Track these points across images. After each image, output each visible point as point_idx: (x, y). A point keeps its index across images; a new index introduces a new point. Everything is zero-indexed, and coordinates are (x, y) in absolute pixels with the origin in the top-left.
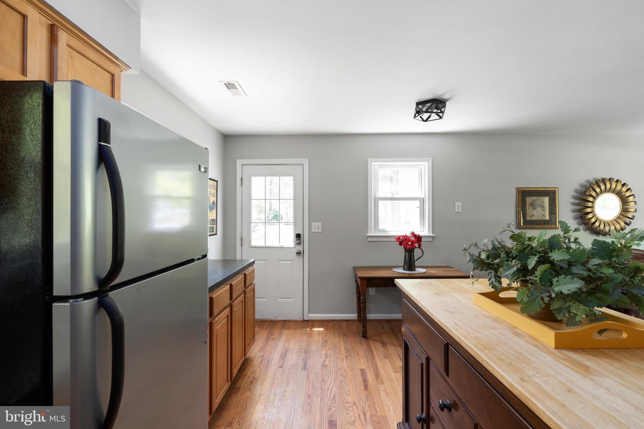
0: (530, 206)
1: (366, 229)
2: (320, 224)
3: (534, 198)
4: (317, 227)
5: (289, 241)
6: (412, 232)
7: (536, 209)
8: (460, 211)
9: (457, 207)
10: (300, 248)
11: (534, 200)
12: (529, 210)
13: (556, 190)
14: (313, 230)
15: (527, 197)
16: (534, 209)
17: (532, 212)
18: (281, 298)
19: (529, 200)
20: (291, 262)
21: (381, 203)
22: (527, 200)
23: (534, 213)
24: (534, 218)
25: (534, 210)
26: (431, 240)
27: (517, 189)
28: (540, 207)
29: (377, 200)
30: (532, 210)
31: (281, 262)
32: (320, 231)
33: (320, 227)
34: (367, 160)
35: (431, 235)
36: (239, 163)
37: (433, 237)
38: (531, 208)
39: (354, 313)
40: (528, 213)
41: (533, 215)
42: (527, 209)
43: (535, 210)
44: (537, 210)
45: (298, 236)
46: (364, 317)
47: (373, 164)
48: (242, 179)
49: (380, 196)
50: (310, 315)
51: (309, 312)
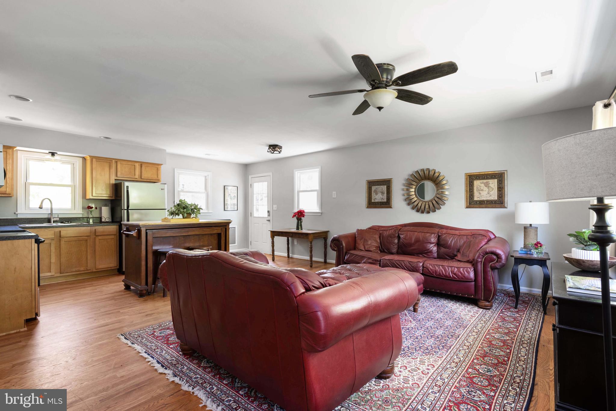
0: (374, 192)
1: (292, 206)
2: (276, 206)
3: (376, 187)
5: (266, 215)
7: (378, 194)
8: (335, 197)
9: (333, 195)
10: (269, 218)
11: (377, 188)
12: (373, 194)
14: (274, 209)
16: (376, 194)
17: (375, 196)
18: (263, 243)
19: (374, 188)
20: (266, 225)
21: (301, 194)
22: (372, 188)
23: (377, 197)
24: (376, 201)
25: (376, 195)
26: (320, 214)
28: (380, 193)
29: (298, 192)
30: (375, 195)
31: (264, 225)
32: (276, 209)
34: (293, 170)
35: (320, 212)
36: (250, 177)
38: (374, 193)
40: (372, 197)
41: (376, 199)
42: (372, 195)
43: (377, 195)
44: (378, 195)
45: (268, 212)
46: (273, 251)
47: (296, 172)
48: (251, 185)
49: (301, 190)
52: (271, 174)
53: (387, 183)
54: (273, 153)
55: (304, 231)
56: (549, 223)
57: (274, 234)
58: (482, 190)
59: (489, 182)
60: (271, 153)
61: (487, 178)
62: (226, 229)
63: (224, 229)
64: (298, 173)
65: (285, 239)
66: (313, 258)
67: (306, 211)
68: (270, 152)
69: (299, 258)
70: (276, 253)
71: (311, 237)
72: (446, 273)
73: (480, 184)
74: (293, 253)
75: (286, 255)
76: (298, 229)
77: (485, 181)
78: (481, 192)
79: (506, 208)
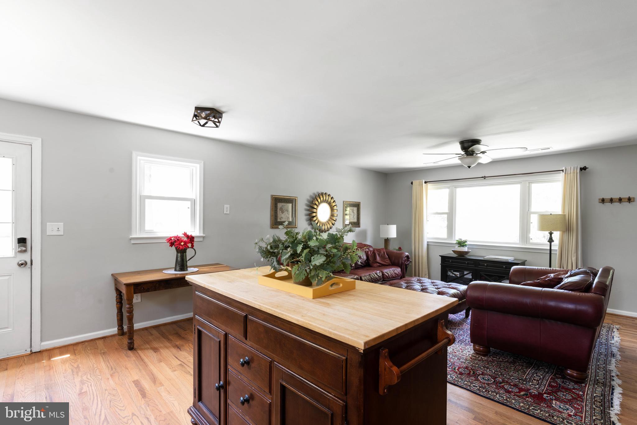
1: (129, 229)
2: (62, 224)
3: (282, 204)
6: (185, 232)
7: (284, 213)
8: (228, 212)
9: (226, 209)
10: (25, 257)
11: (282, 206)
13: (296, 199)
14: (49, 233)
15: (278, 203)
16: (283, 212)
17: (281, 215)
19: (280, 205)
20: (7, 278)
21: (147, 201)
22: (278, 205)
23: (283, 215)
25: (282, 214)
26: (201, 239)
27: (272, 196)
29: (143, 199)
30: (281, 214)
32: (61, 233)
33: (61, 229)
35: (202, 235)
37: (203, 237)
38: (281, 212)
39: (114, 327)
40: (278, 216)
42: (278, 213)
43: (283, 214)
44: (285, 214)
47: (138, 158)
50: (43, 343)
51: (42, 341)
52: (36, 141)
54: (203, 126)
56: (396, 237)
58: (351, 215)
59: (353, 209)
61: (352, 206)
64: (140, 160)
67: (193, 235)
73: (350, 210)
79: (360, 227)
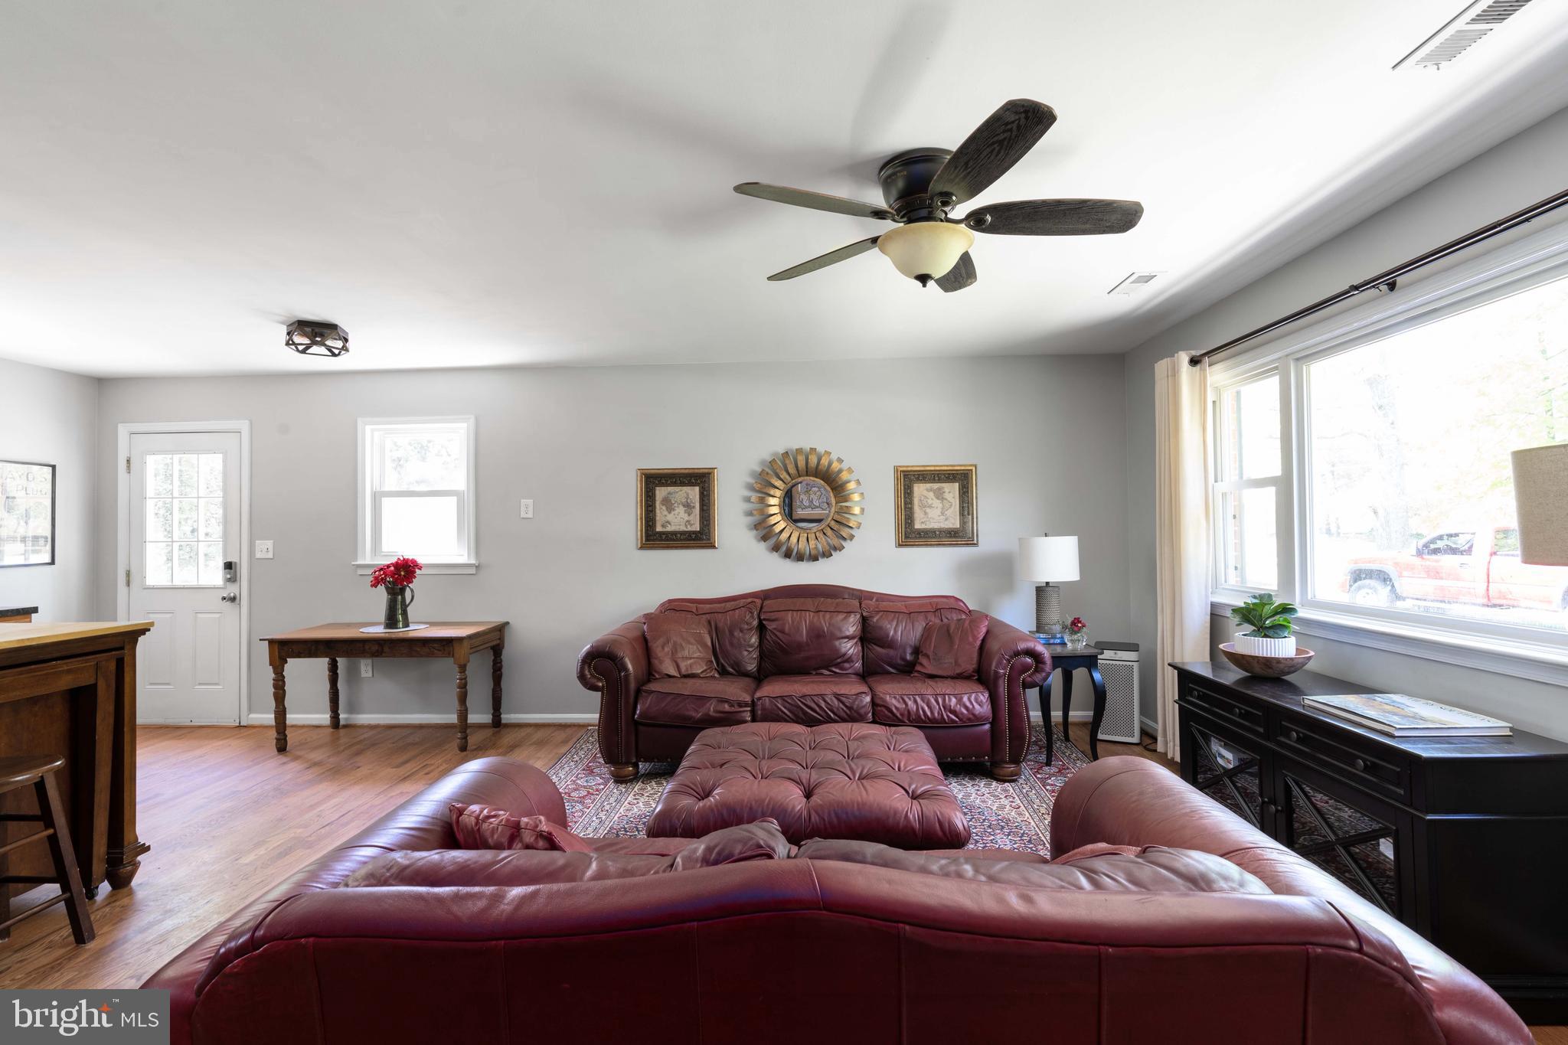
0: (663, 505)
1: (354, 551)
2: (269, 544)
3: (670, 489)
4: (265, 548)
5: (215, 576)
7: (674, 510)
8: (530, 515)
9: (523, 509)
10: (232, 590)
11: (669, 493)
12: (660, 510)
14: (258, 555)
15: (657, 488)
16: (670, 509)
17: (666, 516)
18: (200, 684)
19: (661, 492)
20: (218, 615)
21: (386, 502)
22: (657, 492)
23: (670, 517)
24: (669, 529)
25: (670, 513)
26: (473, 571)
28: (681, 507)
29: (377, 497)
30: (666, 513)
31: (199, 615)
32: (270, 555)
33: (271, 549)
34: (356, 420)
35: (473, 561)
36: (123, 431)
37: (477, 567)
38: (664, 508)
40: (657, 518)
41: (668, 522)
42: (658, 511)
43: (673, 513)
44: (676, 512)
45: (229, 566)
46: (281, 713)
47: (368, 428)
48: (128, 461)
49: (387, 489)
50: (252, 716)
51: (250, 710)
52: (244, 426)
53: (701, 479)
54: (304, 352)
55: (418, 629)
56: (1078, 579)
57: (283, 650)
58: (930, 507)
59: (943, 488)
60: (298, 350)
61: (939, 480)
62: (120, 663)
63: (113, 666)
64: (373, 431)
65: (322, 664)
66: (469, 716)
67: (421, 561)
68: (293, 347)
69: (382, 722)
70: (292, 718)
71: (462, 651)
72: (932, 712)
73: (925, 493)
74: (352, 709)
75: (325, 718)
76: (391, 622)
77: (936, 486)
78: (928, 510)
79: (976, 545)
